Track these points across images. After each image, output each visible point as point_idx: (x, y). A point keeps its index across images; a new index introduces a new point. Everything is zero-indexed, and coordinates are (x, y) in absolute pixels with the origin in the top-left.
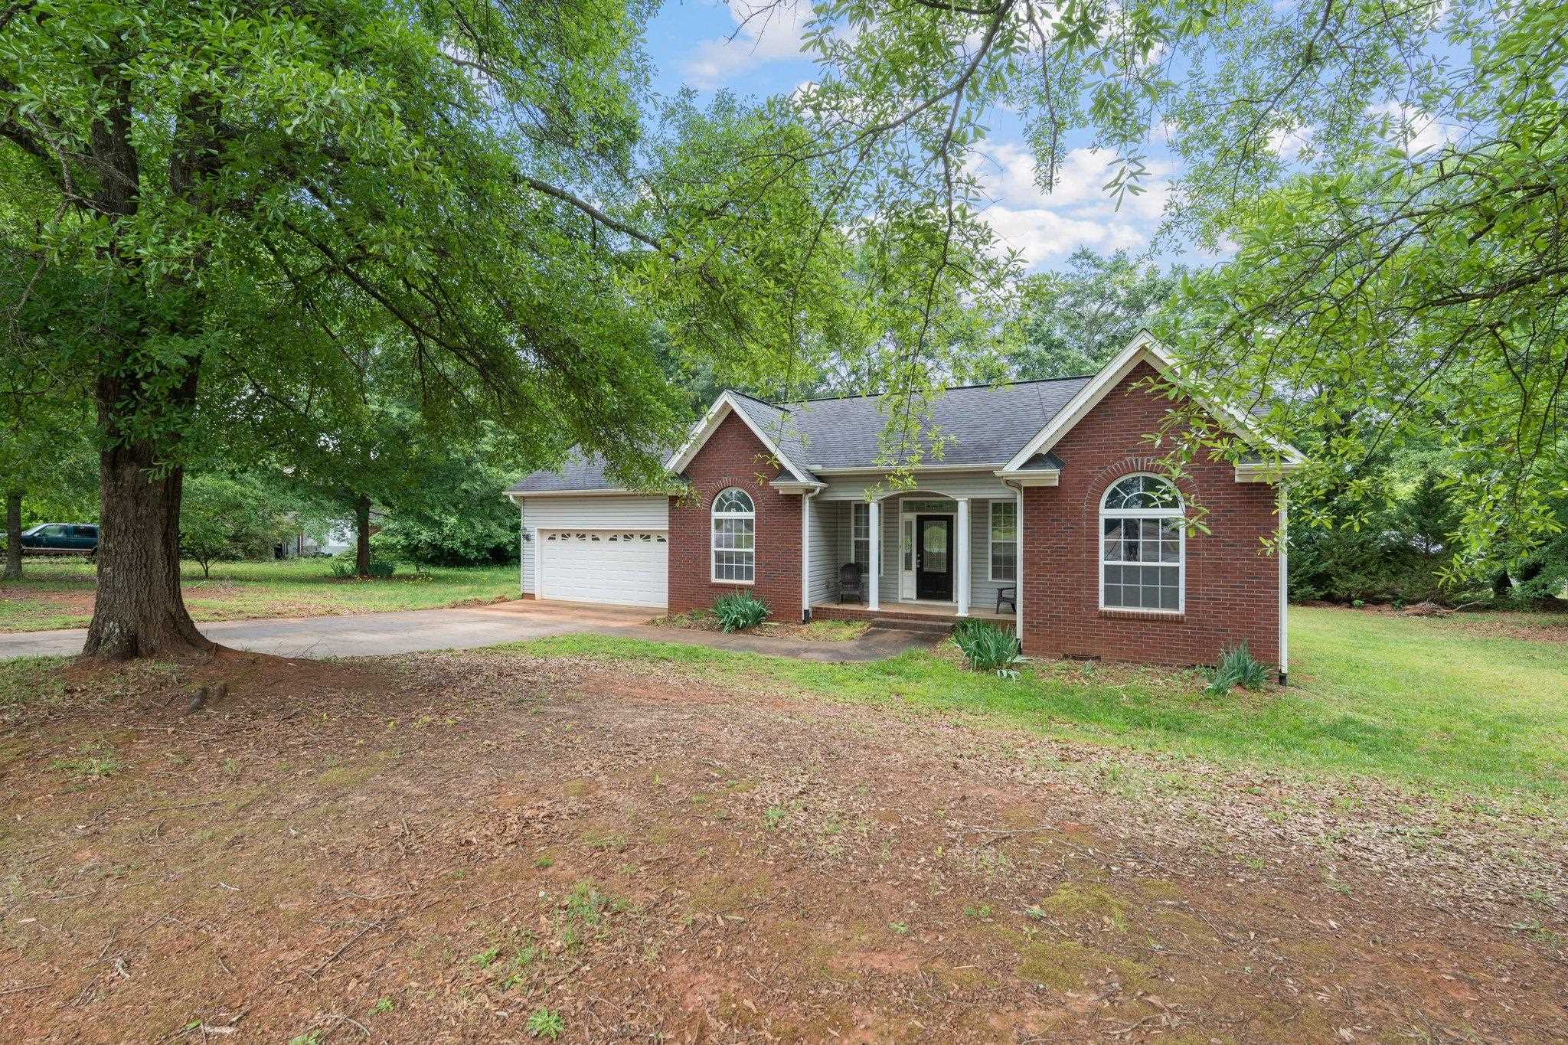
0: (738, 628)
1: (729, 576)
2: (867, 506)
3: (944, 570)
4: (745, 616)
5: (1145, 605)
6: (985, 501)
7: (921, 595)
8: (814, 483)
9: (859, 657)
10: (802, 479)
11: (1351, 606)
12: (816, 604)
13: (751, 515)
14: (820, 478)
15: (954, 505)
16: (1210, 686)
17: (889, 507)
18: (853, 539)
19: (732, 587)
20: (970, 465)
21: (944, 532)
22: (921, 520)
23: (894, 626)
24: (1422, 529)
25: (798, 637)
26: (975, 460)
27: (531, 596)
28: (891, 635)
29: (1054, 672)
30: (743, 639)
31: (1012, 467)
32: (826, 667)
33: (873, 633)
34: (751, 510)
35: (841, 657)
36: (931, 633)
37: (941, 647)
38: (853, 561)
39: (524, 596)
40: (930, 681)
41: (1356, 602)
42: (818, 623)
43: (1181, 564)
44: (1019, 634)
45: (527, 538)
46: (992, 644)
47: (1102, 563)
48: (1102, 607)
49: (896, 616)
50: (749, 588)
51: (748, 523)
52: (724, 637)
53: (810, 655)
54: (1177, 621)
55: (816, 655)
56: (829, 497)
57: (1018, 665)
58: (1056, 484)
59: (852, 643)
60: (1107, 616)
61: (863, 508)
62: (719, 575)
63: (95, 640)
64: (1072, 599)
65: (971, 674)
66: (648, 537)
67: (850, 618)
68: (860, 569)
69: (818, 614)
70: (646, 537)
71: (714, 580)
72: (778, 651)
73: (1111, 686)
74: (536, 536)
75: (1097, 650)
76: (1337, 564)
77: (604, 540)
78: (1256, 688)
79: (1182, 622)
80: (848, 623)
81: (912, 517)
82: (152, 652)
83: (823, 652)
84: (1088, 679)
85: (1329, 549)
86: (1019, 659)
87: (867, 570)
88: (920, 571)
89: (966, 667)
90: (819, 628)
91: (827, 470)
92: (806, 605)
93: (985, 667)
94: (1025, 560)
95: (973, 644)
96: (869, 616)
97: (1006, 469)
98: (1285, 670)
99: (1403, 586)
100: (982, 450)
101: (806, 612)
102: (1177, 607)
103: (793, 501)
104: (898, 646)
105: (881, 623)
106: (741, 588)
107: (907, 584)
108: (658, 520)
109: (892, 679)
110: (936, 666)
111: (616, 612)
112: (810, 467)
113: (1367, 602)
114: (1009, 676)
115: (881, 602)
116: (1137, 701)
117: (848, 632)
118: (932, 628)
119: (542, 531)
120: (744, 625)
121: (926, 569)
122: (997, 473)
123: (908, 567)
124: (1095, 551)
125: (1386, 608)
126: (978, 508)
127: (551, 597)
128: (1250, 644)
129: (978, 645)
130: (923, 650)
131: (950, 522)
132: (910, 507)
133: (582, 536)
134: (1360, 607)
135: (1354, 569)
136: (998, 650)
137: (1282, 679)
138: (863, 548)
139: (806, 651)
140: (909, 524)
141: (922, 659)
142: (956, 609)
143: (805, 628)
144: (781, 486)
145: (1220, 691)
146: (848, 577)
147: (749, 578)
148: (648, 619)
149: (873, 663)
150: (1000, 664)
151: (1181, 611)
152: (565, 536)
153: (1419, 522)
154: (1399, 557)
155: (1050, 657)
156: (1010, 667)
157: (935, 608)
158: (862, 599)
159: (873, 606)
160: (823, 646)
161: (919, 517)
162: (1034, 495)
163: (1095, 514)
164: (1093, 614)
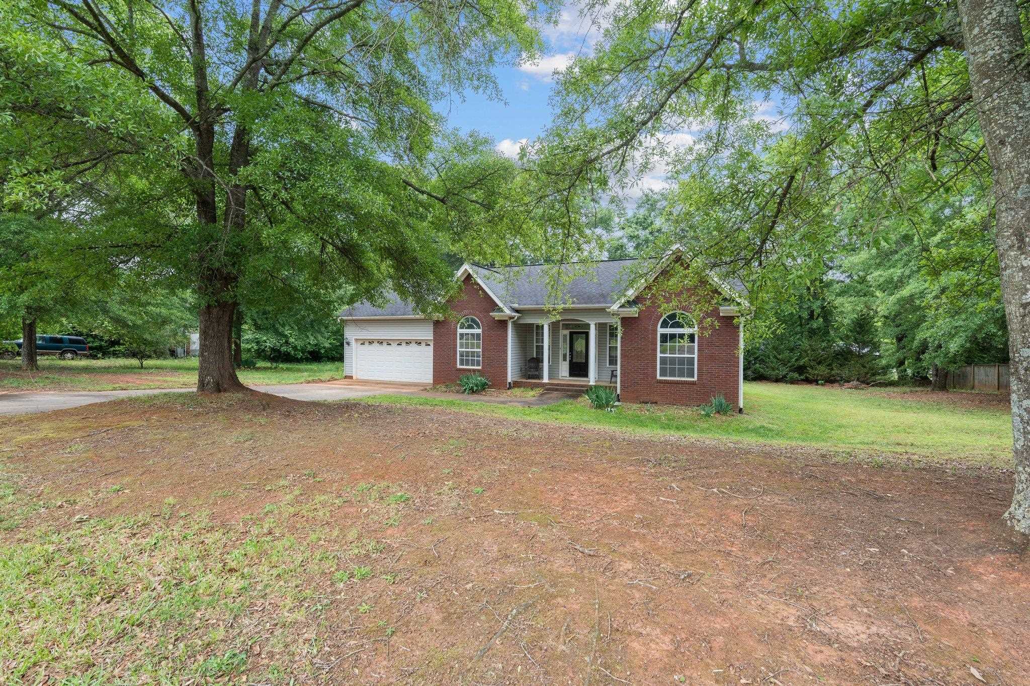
0: (473, 392)
1: (467, 364)
2: (543, 326)
3: (584, 361)
4: (477, 386)
5: (679, 376)
6: (606, 324)
7: (571, 375)
8: (514, 314)
9: (537, 404)
10: (508, 312)
11: (817, 384)
12: (515, 379)
13: (479, 331)
14: (517, 311)
15: (588, 326)
16: (703, 413)
17: (554, 327)
18: (535, 344)
19: (469, 370)
20: (595, 305)
21: (584, 342)
22: (571, 334)
23: (557, 390)
24: (856, 341)
25: (505, 395)
26: (599, 303)
27: (351, 377)
28: (555, 394)
29: (634, 408)
30: (476, 397)
31: (615, 307)
32: (521, 408)
33: (546, 393)
34: (479, 328)
35: (529, 404)
36: (575, 393)
37: (580, 399)
38: (535, 356)
39: (346, 377)
40: (572, 414)
41: (820, 382)
42: (516, 389)
43: (696, 356)
44: (619, 392)
45: (348, 344)
46: (604, 396)
47: (659, 355)
48: (658, 377)
49: (558, 385)
50: (478, 371)
51: (478, 335)
52: (465, 396)
53: (512, 404)
54: (693, 383)
55: (517, 404)
56: (522, 322)
57: (616, 406)
58: (637, 315)
59: (534, 398)
60: (661, 382)
61: (540, 328)
62: (462, 364)
63: (202, 385)
64: (644, 374)
65: (594, 410)
66: (420, 343)
67: (533, 387)
68: (538, 360)
69: (516, 384)
70: (419, 343)
71: (459, 366)
72: (495, 402)
73: (659, 414)
74: (353, 343)
75: (656, 398)
76: (810, 360)
77: (394, 345)
78: (725, 413)
79: (695, 384)
80: (532, 389)
81: (567, 332)
82: (225, 391)
83: (519, 402)
84: (649, 411)
85: (806, 351)
86: (617, 403)
87: (542, 362)
88: (571, 361)
89: (591, 407)
90: (517, 391)
91: (522, 307)
92: (509, 380)
93: (600, 407)
94: (621, 354)
95: (594, 397)
96: (543, 385)
97: (612, 308)
98: (741, 407)
99: (845, 373)
100: (604, 297)
101: (510, 383)
102: (693, 377)
103: (503, 323)
104: (558, 399)
105: (550, 389)
106: (474, 371)
107: (564, 369)
108: (427, 333)
109: (554, 413)
110: (576, 407)
111: (402, 385)
112: (512, 305)
113: (826, 382)
114: (611, 411)
115: (550, 379)
116: (669, 420)
117: (532, 393)
118: (576, 391)
119: (357, 340)
120: (476, 390)
121: (574, 361)
122: (608, 310)
123: (565, 360)
124: (655, 350)
125: (836, 385)
126: (601, 327)
127: (362, 378)
128: (726, 394)
129: (597, 397)
130: (570, 401)
131: (587, 334)
132: (566, 327)
133: (380, 342)
134: (822, 385)
135: (819, 363)
136: (606, 399)
137: (741, 411)
138: (540, 349)
139: (510, 402)
140: (565, 336)
141: (570, 404)
142: (589, 381)
143: (509, 392)
144: (496, 315)
145: (708, 415)
146: (532, 365)
147: (478, 365)
148: (422, 388)
149: (545, 407)
150: (607, 406)
151: (695, 379)
152: (371, 342)
153: (854, 337)
154: (844, 356)
155: (634, 403)
156: (613, 407)
157: (579, 381)
158: (540, 377)
159: (546, 380)
160: (519, 400)
161: (570, 332)
162: (625, 321)
163: (655, 331)
164: (654, 381)
